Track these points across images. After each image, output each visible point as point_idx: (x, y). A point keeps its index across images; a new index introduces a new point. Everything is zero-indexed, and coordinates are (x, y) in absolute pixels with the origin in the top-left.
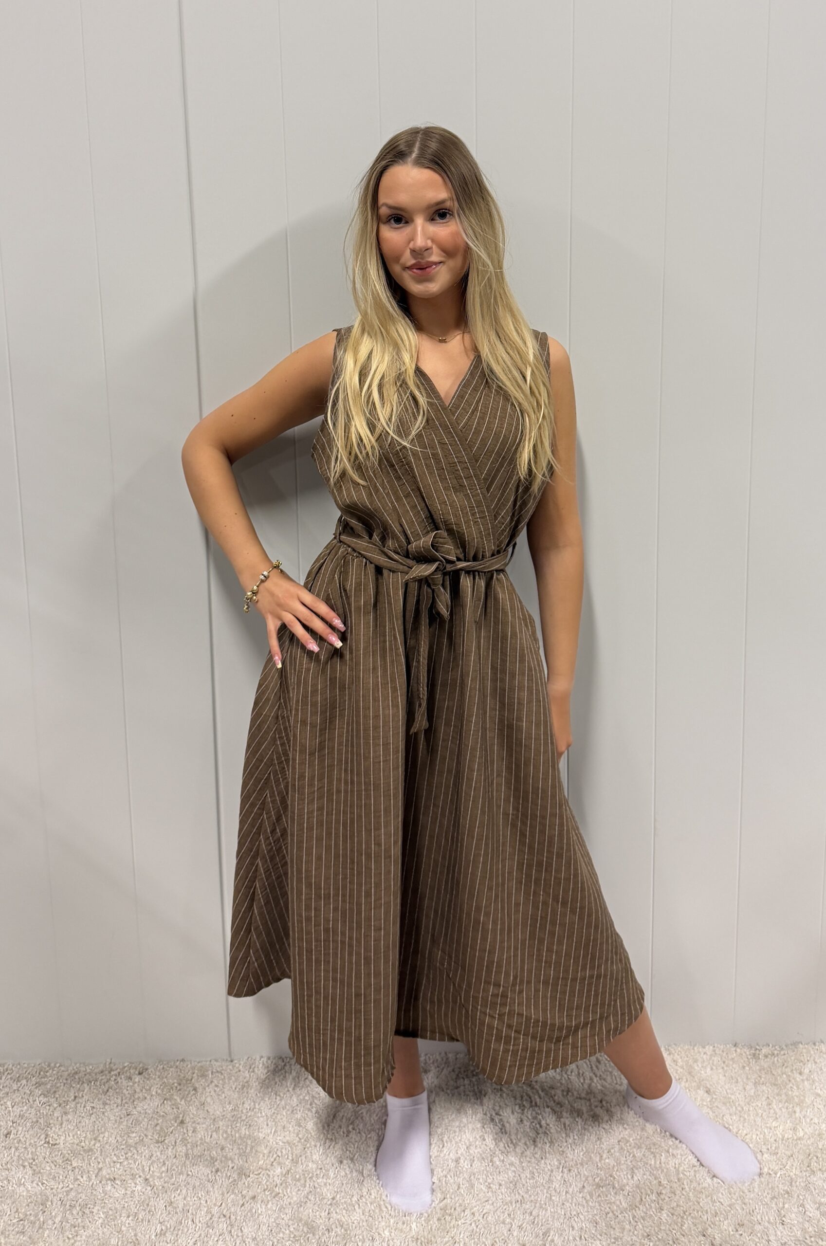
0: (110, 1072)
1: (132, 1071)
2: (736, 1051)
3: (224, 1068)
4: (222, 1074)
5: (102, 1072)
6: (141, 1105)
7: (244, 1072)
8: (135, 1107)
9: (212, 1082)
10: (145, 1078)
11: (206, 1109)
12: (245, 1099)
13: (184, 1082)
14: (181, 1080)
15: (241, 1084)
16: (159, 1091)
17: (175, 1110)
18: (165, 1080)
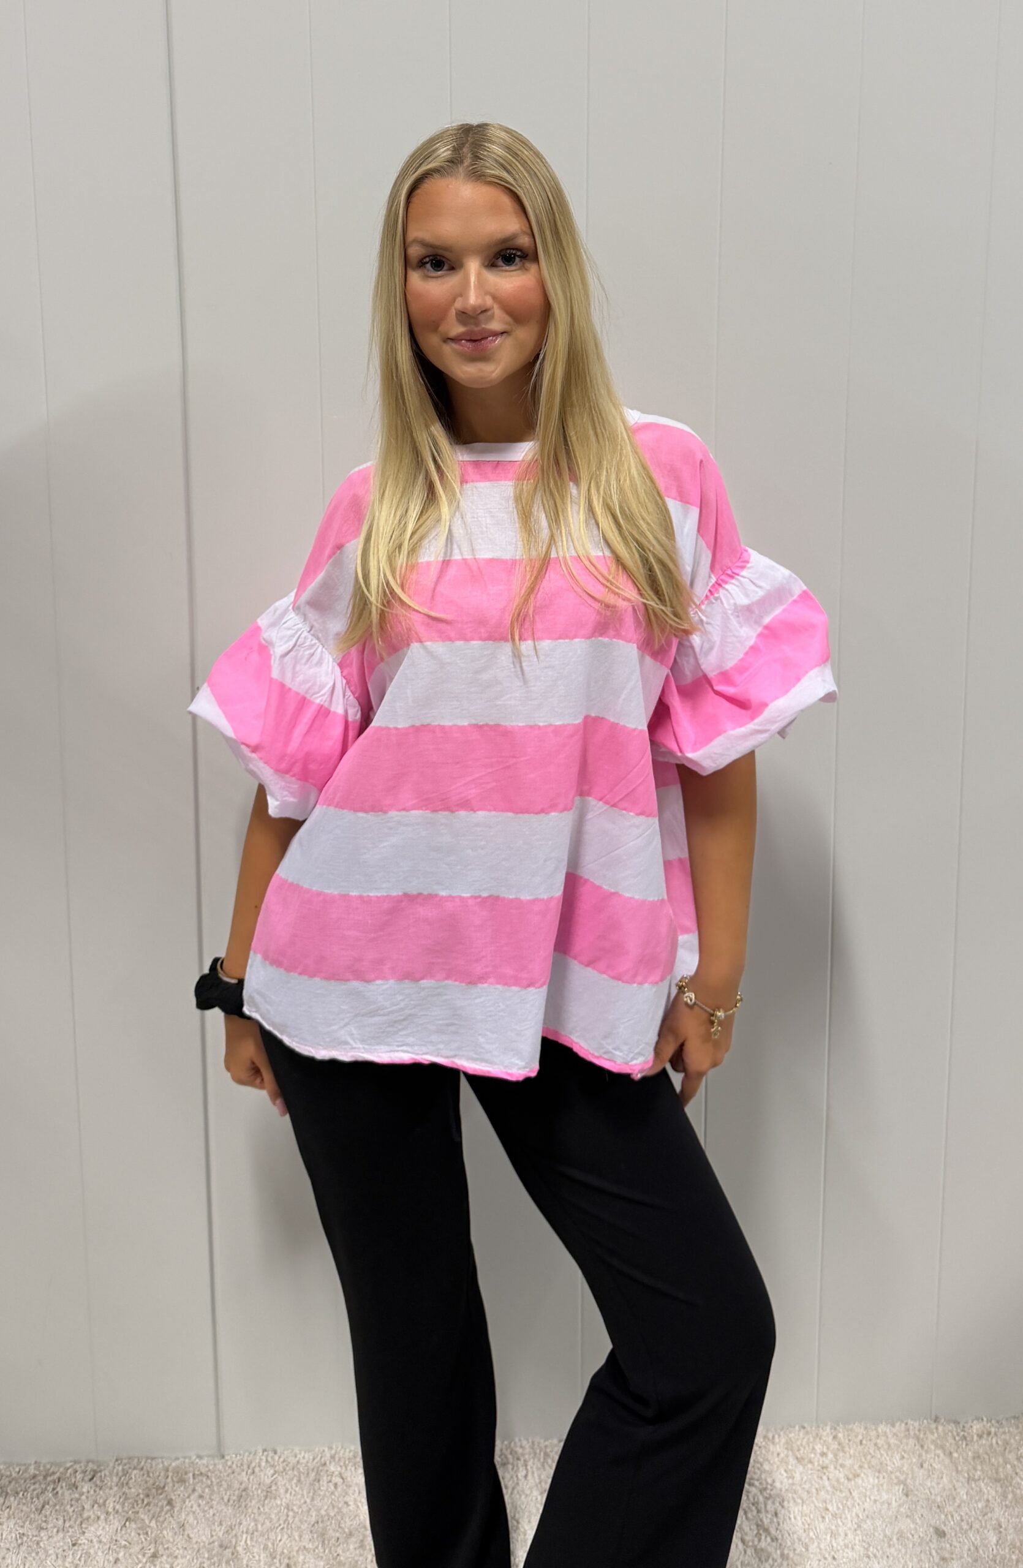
0: (45, 1477)
1: (79, 1476)
2: (937, 1428)
3: (211, 1467)
4: (208, 1477)
5: (34, 1477)
6: (92, 1529)
7: (239, 1474)
8: (84, 1533)
9: (194, 1490)
10: (96, 1486)
11: (186, 1533)
12: (242, 1517)
13: (154, 1491)
14: (150, 1490)
15: (237, 1492)
16: (118, 1507)
17: (142, 1536)
18: (125, 1489)
